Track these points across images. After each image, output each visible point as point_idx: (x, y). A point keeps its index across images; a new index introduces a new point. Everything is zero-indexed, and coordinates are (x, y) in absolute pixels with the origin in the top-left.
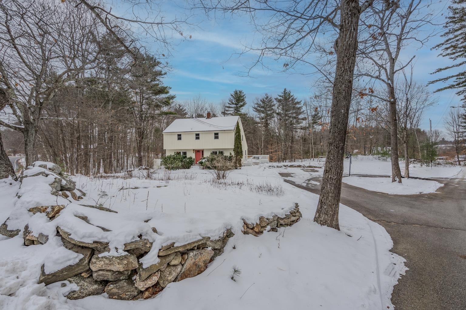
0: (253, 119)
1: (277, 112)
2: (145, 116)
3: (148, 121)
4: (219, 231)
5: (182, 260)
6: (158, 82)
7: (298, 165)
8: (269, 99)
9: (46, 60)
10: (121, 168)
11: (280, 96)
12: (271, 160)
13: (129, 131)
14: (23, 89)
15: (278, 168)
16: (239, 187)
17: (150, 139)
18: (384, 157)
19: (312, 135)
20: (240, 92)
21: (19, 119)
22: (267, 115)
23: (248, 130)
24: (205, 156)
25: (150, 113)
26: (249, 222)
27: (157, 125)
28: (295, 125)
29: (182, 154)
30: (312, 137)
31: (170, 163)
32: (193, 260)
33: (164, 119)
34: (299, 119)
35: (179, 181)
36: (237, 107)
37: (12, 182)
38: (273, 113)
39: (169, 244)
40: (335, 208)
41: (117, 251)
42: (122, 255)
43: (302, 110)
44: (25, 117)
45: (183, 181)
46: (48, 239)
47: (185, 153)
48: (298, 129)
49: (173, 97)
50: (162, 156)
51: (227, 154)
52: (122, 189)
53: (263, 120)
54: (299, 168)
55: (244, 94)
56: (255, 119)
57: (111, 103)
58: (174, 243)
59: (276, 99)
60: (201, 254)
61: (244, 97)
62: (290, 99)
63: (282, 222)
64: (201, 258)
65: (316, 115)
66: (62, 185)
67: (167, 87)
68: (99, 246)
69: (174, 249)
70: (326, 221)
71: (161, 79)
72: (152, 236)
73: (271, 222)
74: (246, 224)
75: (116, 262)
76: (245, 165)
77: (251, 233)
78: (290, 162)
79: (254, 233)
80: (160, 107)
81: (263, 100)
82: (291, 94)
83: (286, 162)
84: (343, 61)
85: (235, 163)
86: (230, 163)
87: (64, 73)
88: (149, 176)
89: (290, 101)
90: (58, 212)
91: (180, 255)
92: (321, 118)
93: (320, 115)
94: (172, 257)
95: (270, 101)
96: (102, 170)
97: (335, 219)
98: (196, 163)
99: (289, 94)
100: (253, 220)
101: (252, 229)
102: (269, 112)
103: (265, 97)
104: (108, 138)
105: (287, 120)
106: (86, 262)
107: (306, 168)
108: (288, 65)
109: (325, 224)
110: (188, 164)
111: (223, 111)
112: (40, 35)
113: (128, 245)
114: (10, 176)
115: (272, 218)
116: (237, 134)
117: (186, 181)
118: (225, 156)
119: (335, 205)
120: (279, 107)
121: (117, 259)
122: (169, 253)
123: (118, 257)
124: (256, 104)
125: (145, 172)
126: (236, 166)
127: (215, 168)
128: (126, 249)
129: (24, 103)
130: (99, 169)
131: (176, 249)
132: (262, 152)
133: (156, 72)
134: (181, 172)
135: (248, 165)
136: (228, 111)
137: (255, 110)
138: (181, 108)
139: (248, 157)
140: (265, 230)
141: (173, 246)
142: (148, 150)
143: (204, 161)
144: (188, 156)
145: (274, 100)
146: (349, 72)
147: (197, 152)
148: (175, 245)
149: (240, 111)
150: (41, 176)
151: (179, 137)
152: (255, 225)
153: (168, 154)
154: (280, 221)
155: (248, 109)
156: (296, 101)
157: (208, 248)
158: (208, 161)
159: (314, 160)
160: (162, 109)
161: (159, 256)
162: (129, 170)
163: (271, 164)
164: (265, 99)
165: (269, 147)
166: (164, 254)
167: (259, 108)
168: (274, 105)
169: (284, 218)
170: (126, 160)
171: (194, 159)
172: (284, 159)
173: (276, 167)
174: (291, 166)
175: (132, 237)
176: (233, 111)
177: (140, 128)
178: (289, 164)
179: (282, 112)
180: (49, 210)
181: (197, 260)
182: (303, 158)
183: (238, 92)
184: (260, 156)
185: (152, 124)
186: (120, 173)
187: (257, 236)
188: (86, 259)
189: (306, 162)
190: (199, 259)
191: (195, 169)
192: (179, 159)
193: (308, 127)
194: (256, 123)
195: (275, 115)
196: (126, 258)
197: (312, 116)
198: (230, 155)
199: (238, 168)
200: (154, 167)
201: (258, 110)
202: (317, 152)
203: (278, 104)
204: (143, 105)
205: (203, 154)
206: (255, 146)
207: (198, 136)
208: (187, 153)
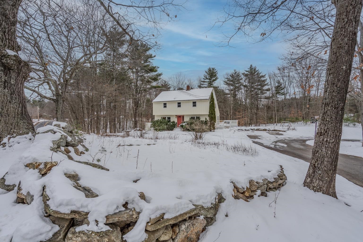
0: (223, 91)
1: (244, 84)
2: (140, 90)
3: (142, 93)
4: (211, 197)
5: (172, 235)
6: (149, 63)
7: (264, 129)
8: (237, 74)
9: (70, 49)
10: (122, 129)
11: (247, 71)
12: (239, 124)
13: (128, 101)
14: (56, 71)
15: (246, 132)
16: (216, 146)
17: (143, 108)
18: (346, 122)
19: (276, 104)
20: (213, 69)
21: (53, 93)
22: (236, 87)
23: (220, 100)
24: (185, 120)
25: (143, 88)
26: (239, 186)
27: (148, 96)
28: (260, 95)
29: (167, 119)
30: (275, 105)
31: (158, 126)
32: (185, 234)
33: (153, 91)
34: (264, 90)
35: (165, 140)
36: (210, 82)
37: (31, 138)
38: (241, 85)
39: (158, 216)
40: (332, 174)
41: (97, 225)
42: (102, 230)
43: (266, 83)
44: (56, 91)
45: (168, 140)
46: (33, 199)
47: (169, 118)
48: (263, 98)
49: (160, 75)
50: (151, 121)
51: (203, 119)
52: (119, 146)
53: (232, 92)
54: (265, 131)
55: (216, 70)
56: (225, 91)
57: (115, 79)
58: (164, 214)
59: (243, 74)
60: (193, 225)
61: (217, 73)
62: (256, 73)
63: (271, 186)
64: (193, 230)
65: (278, 86)
66: (67, 142)
67: (156, 67)
68: (77, 216)
69: (164, 222)
70: (321, 188)
71: (151, 61)
72: (140, 204)
73: (261, 186)
74: (236, 188)
75: (95, 239)
76: (218, 128)
77: (241, 198)
78: (255, 126)
79: (245, 198)
80: (151, 82)
81: (232, 75)
82: (257, 69)
83: (251, 126)
84: (347, 11)
85: (210, 126)
86: (205, 126)
87: (82, 58)
88: (142, 136)
89: (255, 75)
90: (50, 169)
91: (170, 229)
92: (284, 88)
93: (283, 86)
94: (161, 232)
95: (238, 75)
96: (108, 130)
97: (332, 186)
98: (178, 126)
99: (255, 69)
100: (243, 184)
101: (243, 193)
102: (237, 85)
103: (234, 72)
104: (113, 106)
105: (253, 91)
106: (61, 237)
107: (272, 132)
108: (265, 34)
109: (319, 190)
110: (171, 127)
111: (199, 85)
112: (67, 31)
113: (111, 217)
114: (30, 133)
115: (262, 182)
116: (211, 103)
117: (171, 140)
118: (202, 121)
119: (332, 171)
120: (246, 80)
121: (96, 236)
122: (159, 227)
123: (98, 233)
124: (226, 78)
125: (139, 133)
126: (211, 129)
127: (194, 130)
128: (108, 222)
129: (55, 80)
130: (106, 129)
131: (167, 222)
132: (231, 117)
133: (147, 55)
134: (165, 133)
135: (220, 128)
136: (203, 85)
137: (225, 83)
138: (166, 83)
139: (220, 121)
140: (256, 194)
141: (163, 218)
142: (141, 115)
143: (184, 124)
144: (172, 120)
145: (241, 74)
146: (354, 23)
147: (179, 117)
148: (166, 217)
149: (213, 85)
150: (50, 133)
151: (165, 105)
152: (245, 189)
153: (156, 119)
154: (269, 185)
155: (220, 83)
156: (261, 75)
157: (199, 216)
158: (188, 124)
159: (277, 125)
160: (152, 84)
161: (146, 231)
162: (127, 131)
163: (239, 128)
164: (234, 75)
165: (237, 113)
166: (153, 229)
167: (228, 82)
168: (241, 79)
169: (274, 182)
170: (125, 124)
171: (176, 123)
172: (250, 124)
173: (244, 130)
174: (258, 130)
175: (115, 207)
176: (207, 85)
177: (136, 99)
178: (256, 128)
179: (248, 85)
180: (42, 166)
181: (189, 233)
182: (267, 123)
183: (211, 69)
184: (230, 121)
185: (145, 96)
186: (121, 133)
187: (248, 201)
188: (61, 233)
189: (271, 127)
190: (192, 231)
191: (177, 131)
192: (165, 122)
193: (271, 97)
194: (226, 94)
195: (242, 87)
196: (107, 235)
197: (275, 87)
198: (206, 120)
199: (212, 130)
200: (146, 129)
201: (228, 84)
202: (280, 118)
203: (245, 78)
204: (138, 81)
205: (183, 119)
206: (225, 113)
207: (179, 105)
208: (171, 118)
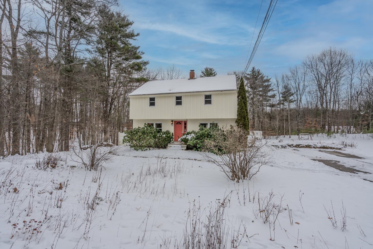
11: (248, 75)
20: (211, 70)
24: (190, 130)
29: (155, 126)
31: (137, 139)
34: (267, 97)
43: (270, 88)
47: (159, 125)
48: (266, 106)
50: (127, 129)
51: (225, 127)
61: (215, 74)
62: (259, 77)
65: (286, 92)
89: (258, 79)
98: (177, 141)
99: (258, 72)
143: (189, 137)
144: (164, 129)
151: (152, 102)
153: (135, 126)
171: (172, 134)
174: (298, 146)
178: (294, 143)
183: (209, 69)
191: (175, 149)
192: (151, 133)
197: (283, 93)
198: (231, 128)
207: (179, 101)
208: (163, 126)
